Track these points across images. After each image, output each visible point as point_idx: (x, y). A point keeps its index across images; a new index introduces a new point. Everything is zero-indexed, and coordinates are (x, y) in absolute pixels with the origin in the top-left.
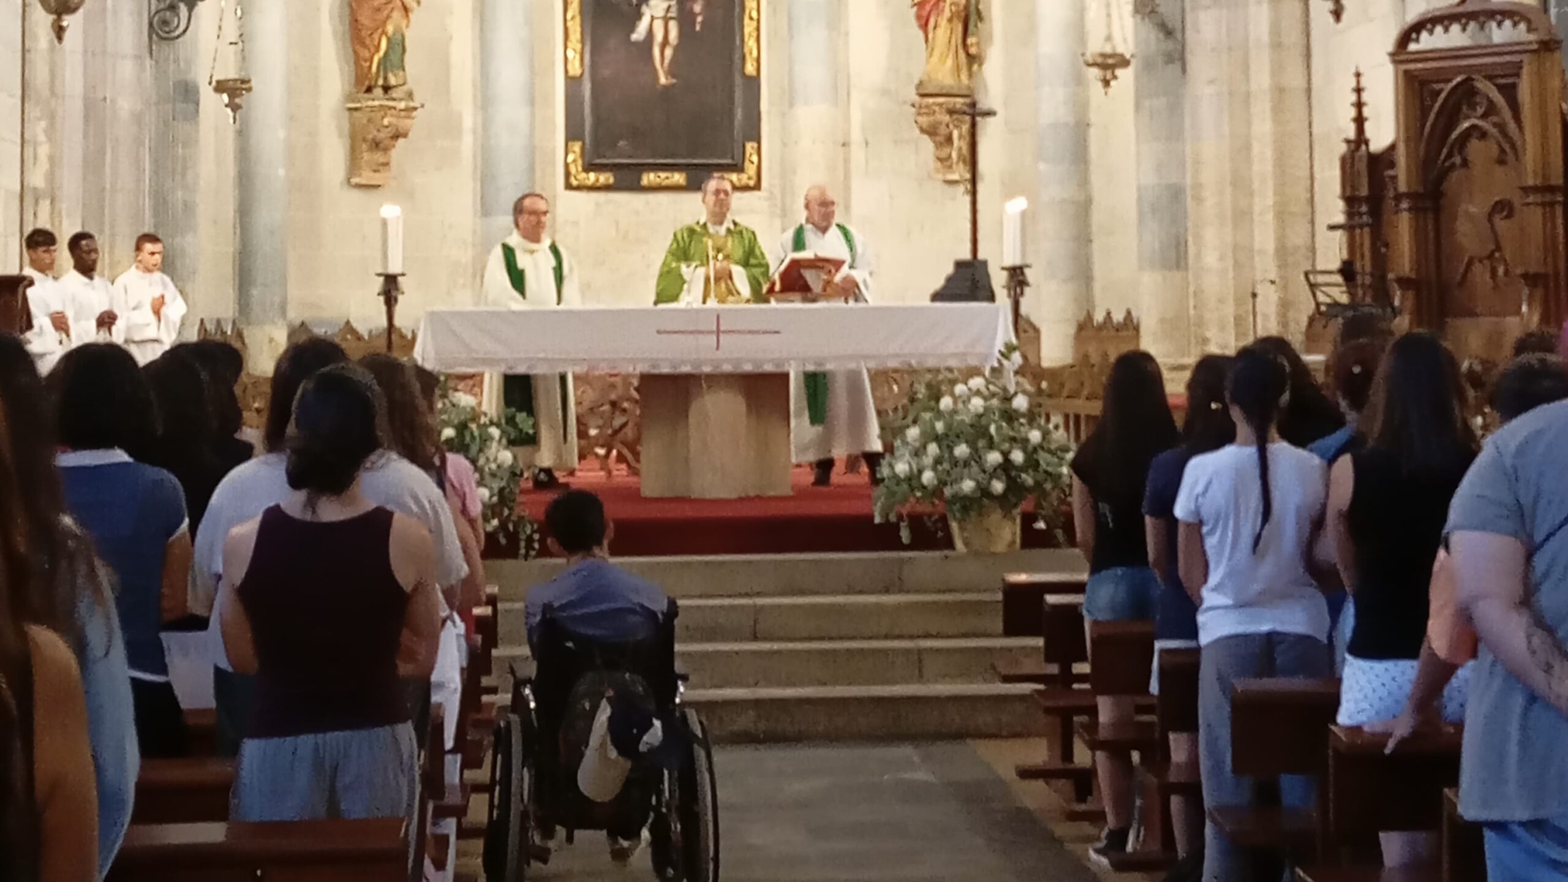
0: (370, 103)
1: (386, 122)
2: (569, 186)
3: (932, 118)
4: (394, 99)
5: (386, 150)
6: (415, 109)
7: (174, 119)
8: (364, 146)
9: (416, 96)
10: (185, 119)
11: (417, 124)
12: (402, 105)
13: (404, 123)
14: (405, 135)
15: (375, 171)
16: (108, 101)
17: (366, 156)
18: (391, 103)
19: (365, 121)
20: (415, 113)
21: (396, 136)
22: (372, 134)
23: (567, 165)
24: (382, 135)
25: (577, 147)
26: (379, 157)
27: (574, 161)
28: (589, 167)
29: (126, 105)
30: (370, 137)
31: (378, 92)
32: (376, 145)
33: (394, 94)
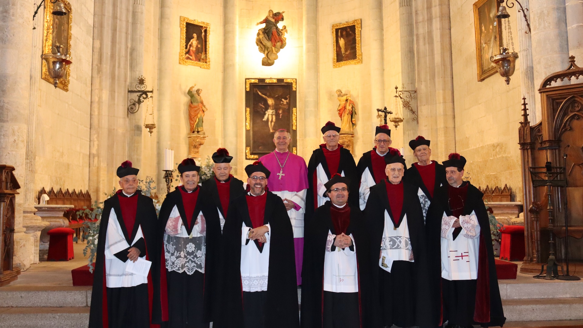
0: (193, 136)
1: (198, 140)
2: (246, 159)
3: (343, 140)
4: (200, 135)
5: (198, 148)
6: (205, 137)
7: (134, 135)
8: (192, 147)
9: (206, 134)
10: (138, 135)
11: (206, 141)
12: (202, 136)
13: (202, 141)
14: (202, 144)
15: (195, 154)
16: (115, 130)
17: (193, 150)
18: (199, 136)
19: (192, 140)
20: (205, 138)
21: (201, 144)
22: (194, 143)
23: (246, 153)
24: (197, 144)
25: (248, 148)
26: (196, 150)
27: (248, 152)
28: (252, 154)
29: (120, 131)
30: (194, 145)
31: (196, 132)
32: (195, 147)
33: (200, 133)
